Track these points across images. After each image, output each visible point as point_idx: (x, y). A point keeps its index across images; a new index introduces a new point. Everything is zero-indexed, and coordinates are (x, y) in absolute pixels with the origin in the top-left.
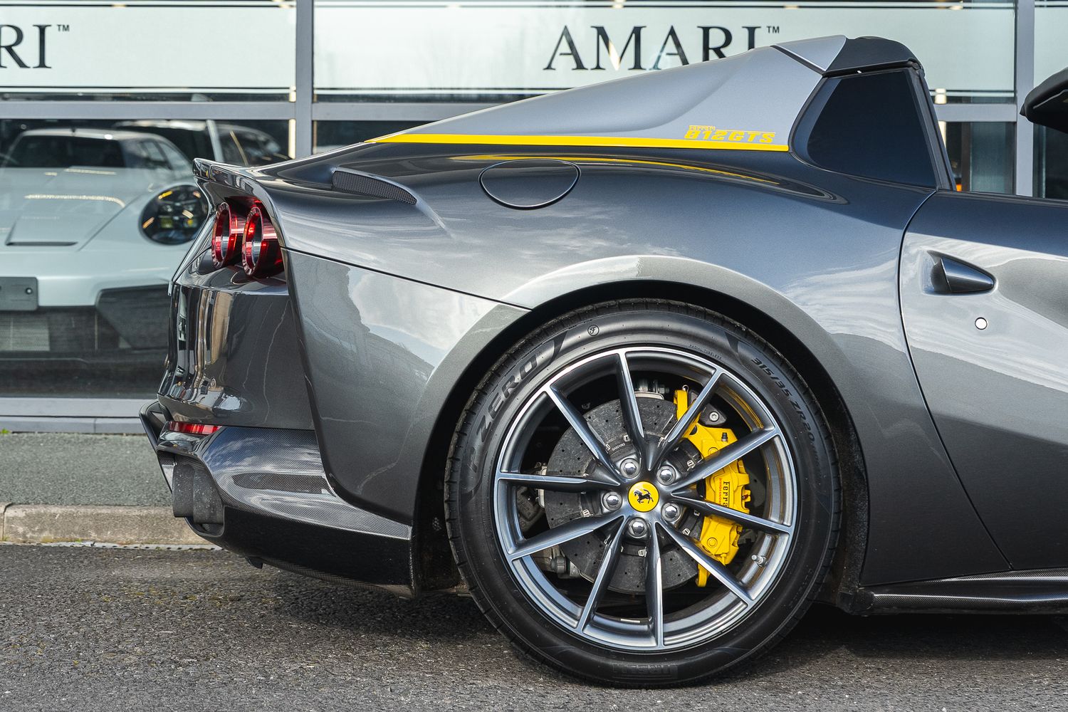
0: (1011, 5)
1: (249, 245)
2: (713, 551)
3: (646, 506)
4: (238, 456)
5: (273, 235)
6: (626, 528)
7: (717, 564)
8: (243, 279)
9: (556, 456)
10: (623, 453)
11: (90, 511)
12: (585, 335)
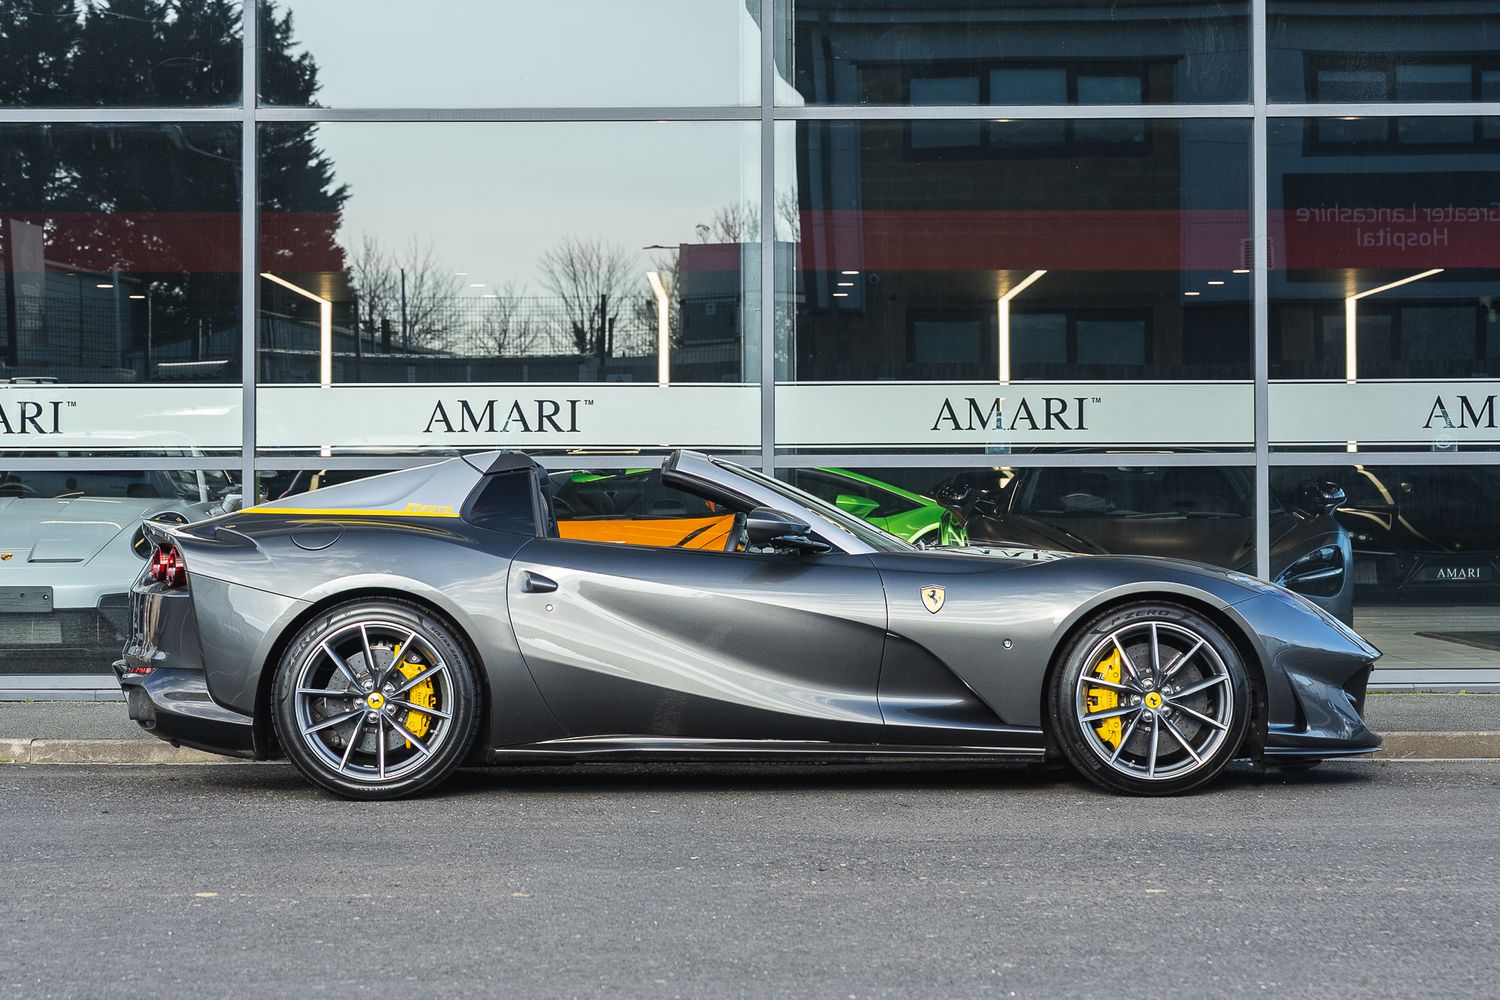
0: (759, 384)
1: (170, 569)
2: (412, 729)
3: (377, 704)
4: (162, 686)
5: (182, 565)
6: (367, 717)
7: (415, 737)
8: (166, 589)
9: (333, 680)
10: (366, 678)
11: (88, 742)
12: (343, 616)
